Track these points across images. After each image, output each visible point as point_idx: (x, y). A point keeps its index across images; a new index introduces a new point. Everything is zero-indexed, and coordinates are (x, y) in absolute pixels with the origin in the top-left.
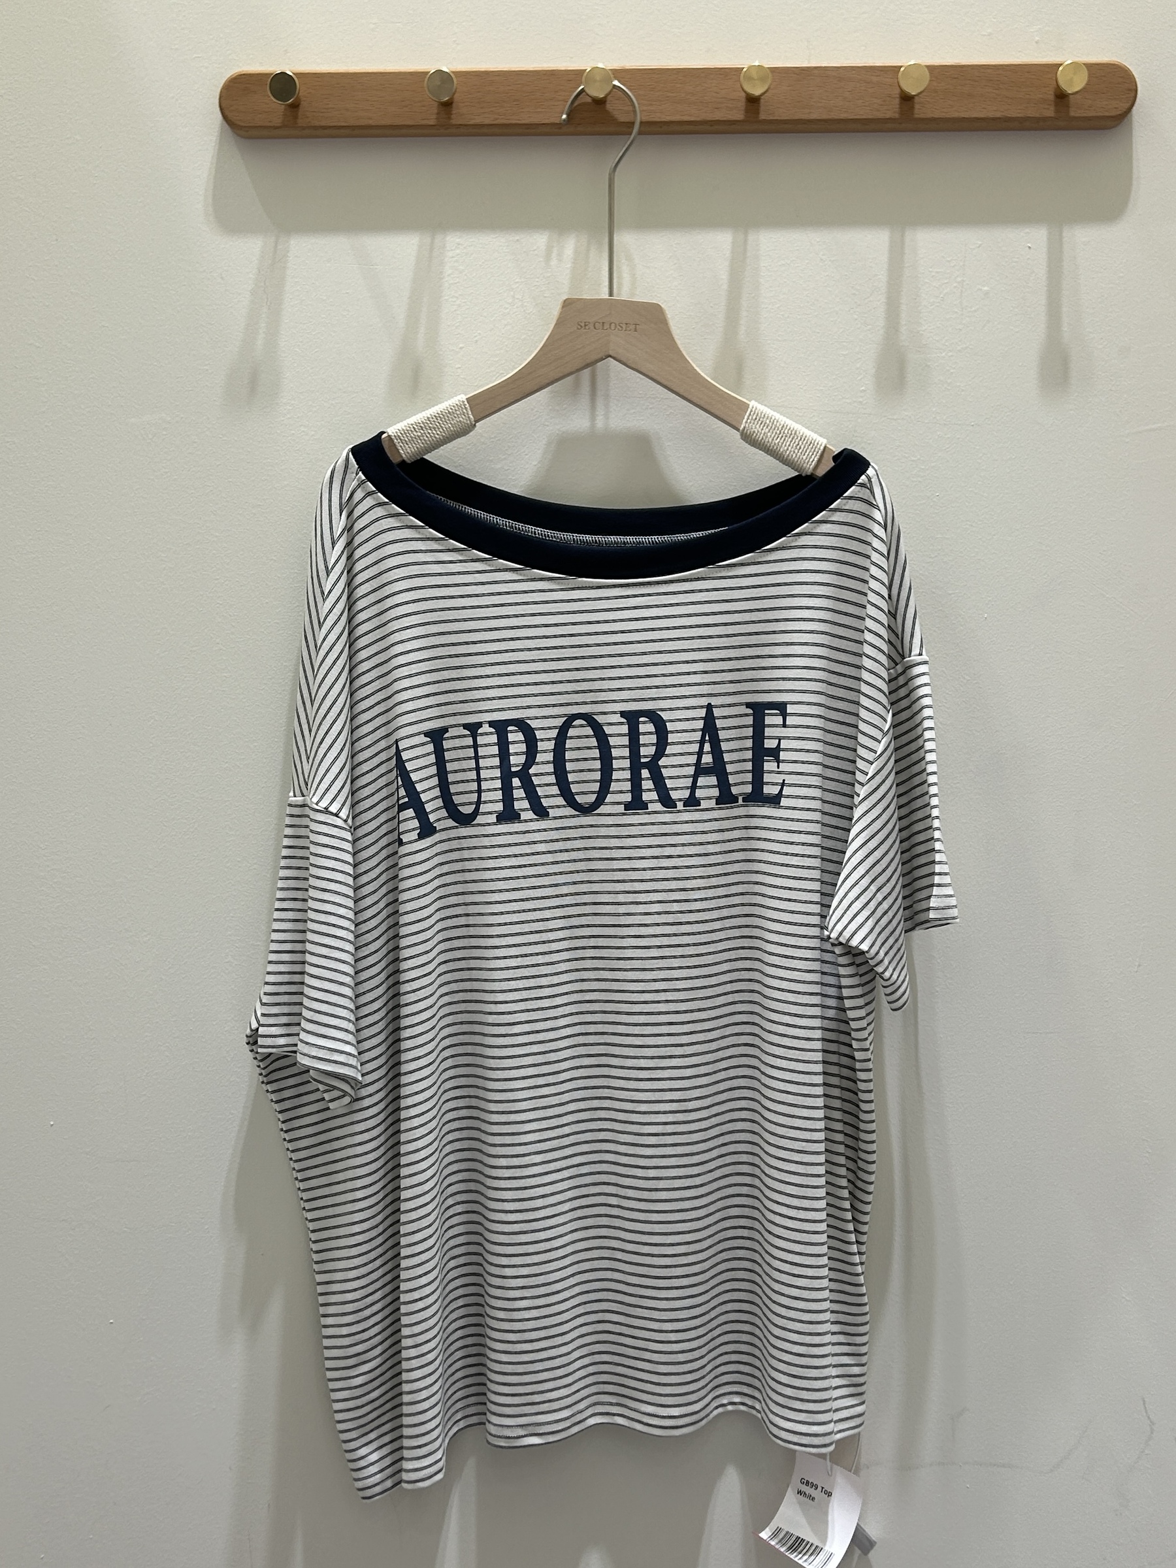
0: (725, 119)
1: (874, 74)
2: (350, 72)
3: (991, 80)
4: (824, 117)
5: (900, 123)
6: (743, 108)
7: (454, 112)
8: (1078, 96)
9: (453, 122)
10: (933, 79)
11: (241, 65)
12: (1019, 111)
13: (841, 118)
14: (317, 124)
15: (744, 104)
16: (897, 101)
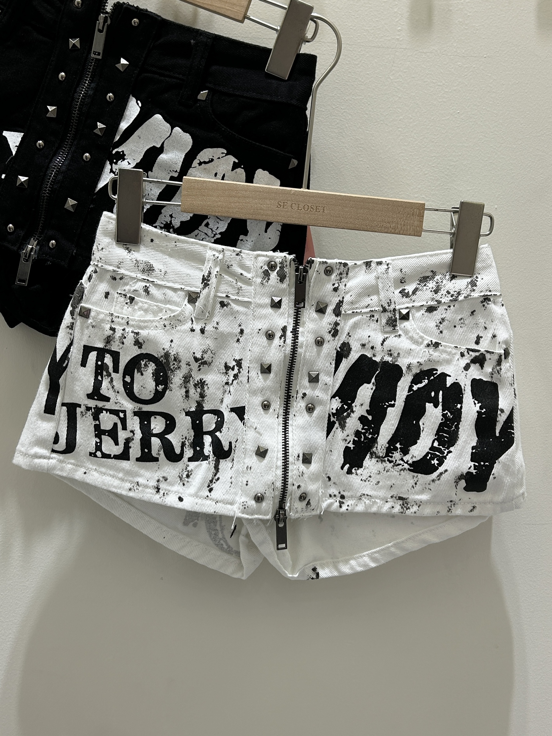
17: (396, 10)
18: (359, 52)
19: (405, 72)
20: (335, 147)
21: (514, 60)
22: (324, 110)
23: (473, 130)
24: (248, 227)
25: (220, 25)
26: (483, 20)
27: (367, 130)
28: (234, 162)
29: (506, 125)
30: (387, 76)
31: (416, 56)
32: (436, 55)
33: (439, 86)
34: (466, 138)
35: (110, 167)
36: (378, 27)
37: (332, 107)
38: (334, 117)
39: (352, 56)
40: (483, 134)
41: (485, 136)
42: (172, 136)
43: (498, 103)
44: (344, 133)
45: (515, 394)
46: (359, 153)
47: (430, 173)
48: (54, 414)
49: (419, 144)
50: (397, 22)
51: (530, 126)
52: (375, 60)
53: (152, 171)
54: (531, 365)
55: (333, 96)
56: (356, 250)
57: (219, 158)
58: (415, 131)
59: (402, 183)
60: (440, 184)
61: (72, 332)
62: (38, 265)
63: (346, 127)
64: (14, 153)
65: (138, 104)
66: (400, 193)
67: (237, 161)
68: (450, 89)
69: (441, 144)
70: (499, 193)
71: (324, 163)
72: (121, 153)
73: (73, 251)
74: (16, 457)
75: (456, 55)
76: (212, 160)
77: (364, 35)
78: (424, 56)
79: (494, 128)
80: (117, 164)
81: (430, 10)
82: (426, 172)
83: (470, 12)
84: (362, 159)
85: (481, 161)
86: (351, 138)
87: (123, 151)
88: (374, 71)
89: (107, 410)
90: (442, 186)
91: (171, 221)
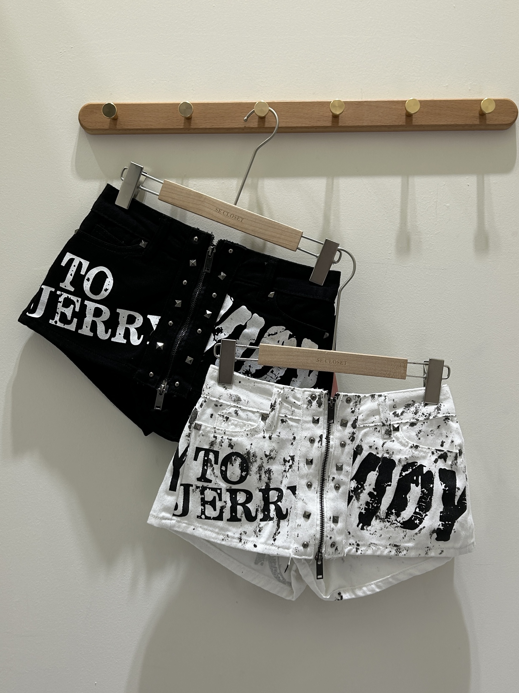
0: (322, 125)
1: (393, 104)
2: (142, 103)
3: (449, 107)
4: (370, 125)
5: (406, 127)
6: (331, 120)
7: (192, 122)
8: (489, 115)
9: (192, 127)
10: (421, 107)
11: (89, 100)
12: (462, 121)
13: (378, 125)
14: (126, 128)
15: (331, 118)
16: (405, 117)
17: (387, 241)
18: (365, 266)
19: (393, 278)
20: (350, 323)
21: (461, 271)
22: (343, 301)
23: (436, 313)
24: (297, 373)
25: (280, 250)
26: (441, 247)
27: (370, 313)
28: (290, 334)
29: (457, 310)
30: (382, 281)
31: (400, 269)
32: (412, 268)
33: (415, 286)
34: (432, 318)
35: (214, 337)
36: (376, 252)
37: (348, 299)
38: (350, 305)
39: (360, 269)
40: (442, 316)
41: (444, 317)
42: (252, 319)
43: (451, 297)
44: (356, 315)
45: (467, 478)
46: (365, 327)
47: (410, 339)
48: (175, 491)
49: (402, 321)
50: (388, 248)
51: (472, 311)
52: (375, 271)
53: (239, 339)
54: (477, 460)
55: (349, 293)
56: (363, 386)
57: (281, 332)
58: (400, 314)
59: (392, 345)
60: (416, 346)
61: (189, 439)
62: (168, 397)
63: (357, 311)
64: (155, 329)
65: (231, 299)
66: (391, 351)
67: (292, 334)
68: (421, 288)
69: (416, 321)
70: (453, 352)
71: (344, 333)
72: (221, 329)
73: (190, 388)
74: (150, 519)
75: (425, 268)
76: (277, 333)
77: (368, 256)
78: (405, 269)
79: (449, 311)
80: (218, 335)
81: (408, 241)
82: (407, 339)
83: (433, 243)
84: (367, 330)
85: (442, 332)
86: (360, 317)
87: (221, 328)
88: (374, 278)
89: (209, 488)
90: (417, 347)
91: (249, 370)
